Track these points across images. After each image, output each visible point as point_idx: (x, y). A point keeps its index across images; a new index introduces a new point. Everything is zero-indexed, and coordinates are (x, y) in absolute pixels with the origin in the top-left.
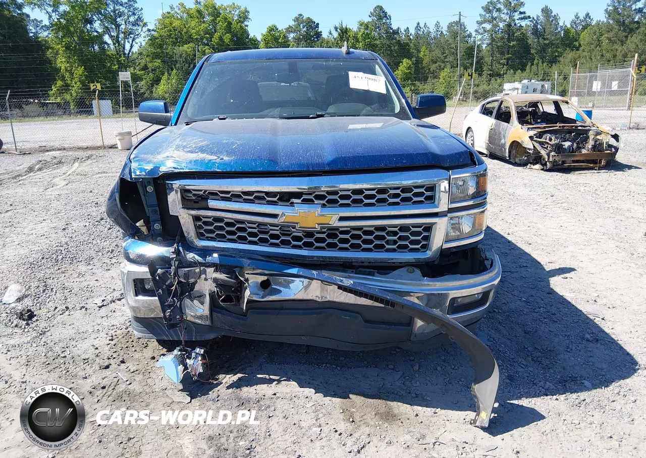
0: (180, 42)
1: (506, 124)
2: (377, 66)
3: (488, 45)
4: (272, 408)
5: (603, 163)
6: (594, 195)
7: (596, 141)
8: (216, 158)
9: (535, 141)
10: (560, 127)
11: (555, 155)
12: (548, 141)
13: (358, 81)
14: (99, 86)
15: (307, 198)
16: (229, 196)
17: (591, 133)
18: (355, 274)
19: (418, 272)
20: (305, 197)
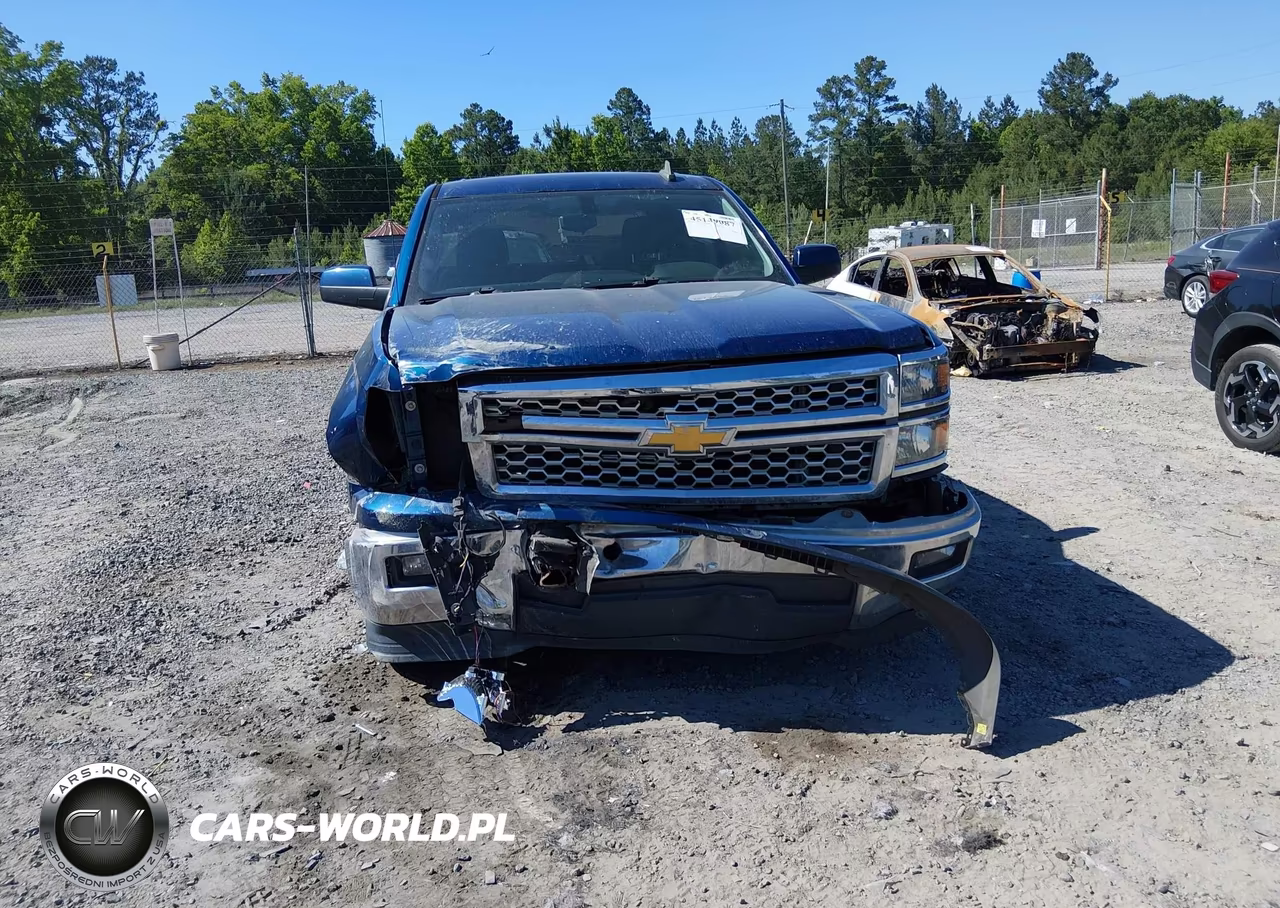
0: (235, 159)
1: (900, 299)
2: (723, 200)
3: (834, 158)
4: (643, 750)
5: (1074, 359)
6: (1069, 413)
7: (1059, 323)
8: (542, 346)
9: (956, 326)
10: (994, 300)
11: (992, 350)
12: (976, 325)
13: (700, 225)
14: (109, 248)
15: (686, 405)
16: (556, 407)
17: (1048, 308)
18: (761, 524)
19: (859, 516)
20: (681, 403)
